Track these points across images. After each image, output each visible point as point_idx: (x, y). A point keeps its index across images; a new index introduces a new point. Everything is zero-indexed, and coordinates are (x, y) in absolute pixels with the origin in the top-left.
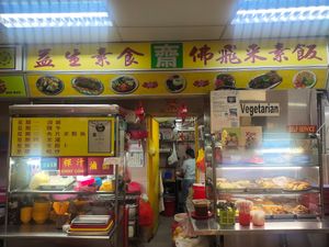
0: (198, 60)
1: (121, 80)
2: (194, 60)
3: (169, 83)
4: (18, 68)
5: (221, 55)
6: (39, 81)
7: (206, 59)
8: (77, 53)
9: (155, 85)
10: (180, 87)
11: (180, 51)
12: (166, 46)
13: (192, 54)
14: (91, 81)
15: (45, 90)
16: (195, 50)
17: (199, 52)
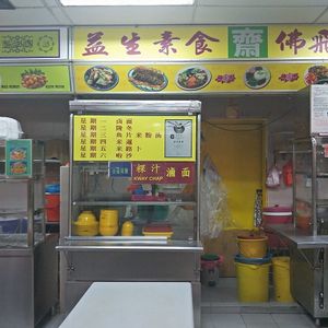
0: (286, 47)
1: (190, 72)
2: (282, 49)
3: (249, 76)
4: (64, 56)
5: (315, 43)
6: (88, 73)
7: (296, 47)
8: (136, 38)
9: (231, 79)
10: (262, 81)
11: (265, 37)
12: (248, 30)
13: (279, 41)
14: (152, 73)
15: (94, 84)
16: (282, 35)
17: (287, 38)
